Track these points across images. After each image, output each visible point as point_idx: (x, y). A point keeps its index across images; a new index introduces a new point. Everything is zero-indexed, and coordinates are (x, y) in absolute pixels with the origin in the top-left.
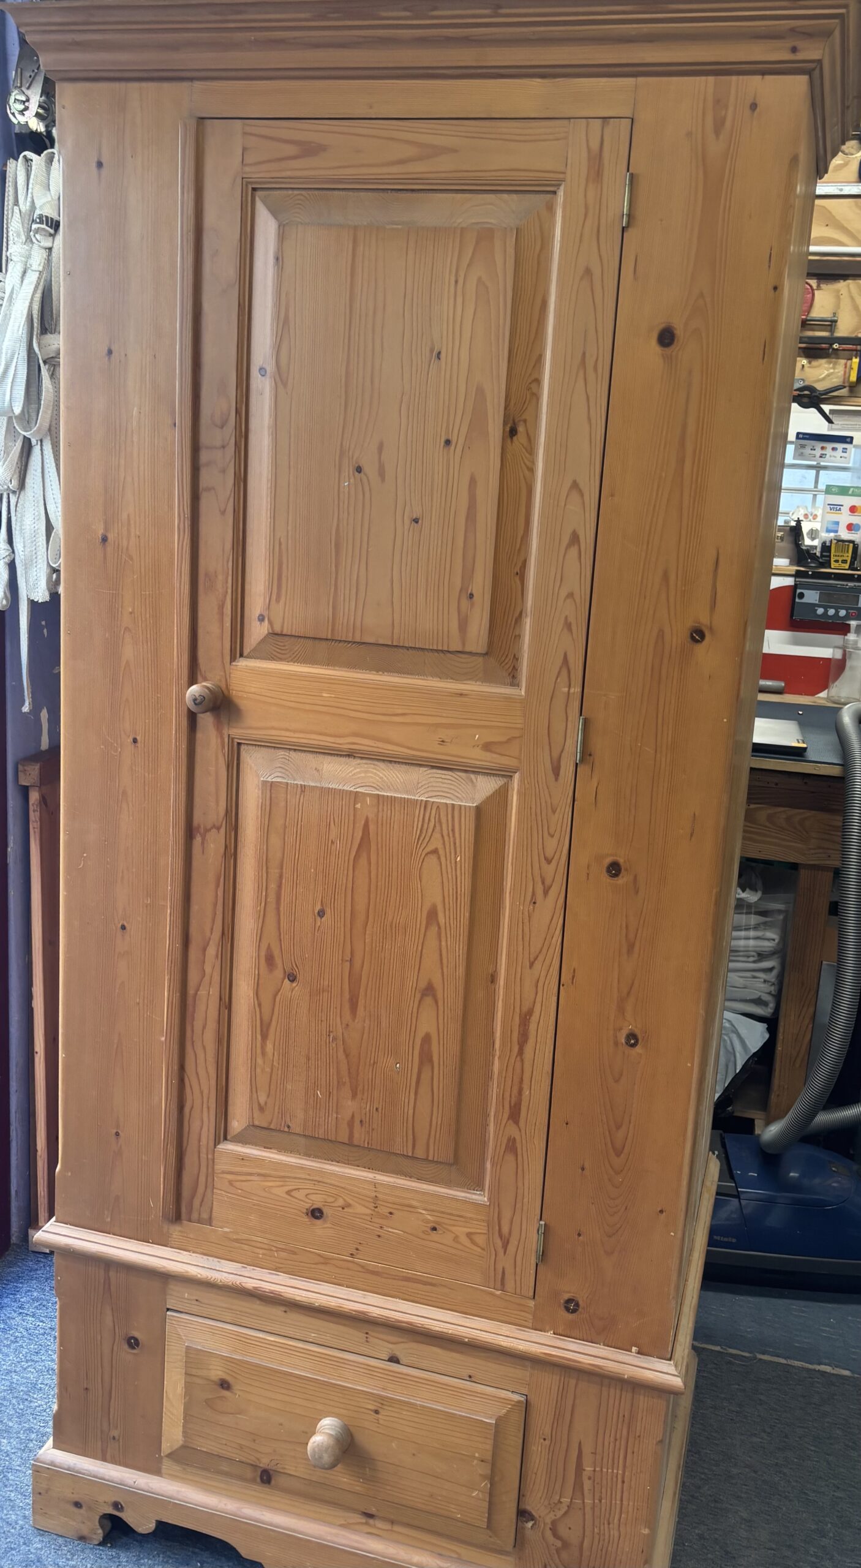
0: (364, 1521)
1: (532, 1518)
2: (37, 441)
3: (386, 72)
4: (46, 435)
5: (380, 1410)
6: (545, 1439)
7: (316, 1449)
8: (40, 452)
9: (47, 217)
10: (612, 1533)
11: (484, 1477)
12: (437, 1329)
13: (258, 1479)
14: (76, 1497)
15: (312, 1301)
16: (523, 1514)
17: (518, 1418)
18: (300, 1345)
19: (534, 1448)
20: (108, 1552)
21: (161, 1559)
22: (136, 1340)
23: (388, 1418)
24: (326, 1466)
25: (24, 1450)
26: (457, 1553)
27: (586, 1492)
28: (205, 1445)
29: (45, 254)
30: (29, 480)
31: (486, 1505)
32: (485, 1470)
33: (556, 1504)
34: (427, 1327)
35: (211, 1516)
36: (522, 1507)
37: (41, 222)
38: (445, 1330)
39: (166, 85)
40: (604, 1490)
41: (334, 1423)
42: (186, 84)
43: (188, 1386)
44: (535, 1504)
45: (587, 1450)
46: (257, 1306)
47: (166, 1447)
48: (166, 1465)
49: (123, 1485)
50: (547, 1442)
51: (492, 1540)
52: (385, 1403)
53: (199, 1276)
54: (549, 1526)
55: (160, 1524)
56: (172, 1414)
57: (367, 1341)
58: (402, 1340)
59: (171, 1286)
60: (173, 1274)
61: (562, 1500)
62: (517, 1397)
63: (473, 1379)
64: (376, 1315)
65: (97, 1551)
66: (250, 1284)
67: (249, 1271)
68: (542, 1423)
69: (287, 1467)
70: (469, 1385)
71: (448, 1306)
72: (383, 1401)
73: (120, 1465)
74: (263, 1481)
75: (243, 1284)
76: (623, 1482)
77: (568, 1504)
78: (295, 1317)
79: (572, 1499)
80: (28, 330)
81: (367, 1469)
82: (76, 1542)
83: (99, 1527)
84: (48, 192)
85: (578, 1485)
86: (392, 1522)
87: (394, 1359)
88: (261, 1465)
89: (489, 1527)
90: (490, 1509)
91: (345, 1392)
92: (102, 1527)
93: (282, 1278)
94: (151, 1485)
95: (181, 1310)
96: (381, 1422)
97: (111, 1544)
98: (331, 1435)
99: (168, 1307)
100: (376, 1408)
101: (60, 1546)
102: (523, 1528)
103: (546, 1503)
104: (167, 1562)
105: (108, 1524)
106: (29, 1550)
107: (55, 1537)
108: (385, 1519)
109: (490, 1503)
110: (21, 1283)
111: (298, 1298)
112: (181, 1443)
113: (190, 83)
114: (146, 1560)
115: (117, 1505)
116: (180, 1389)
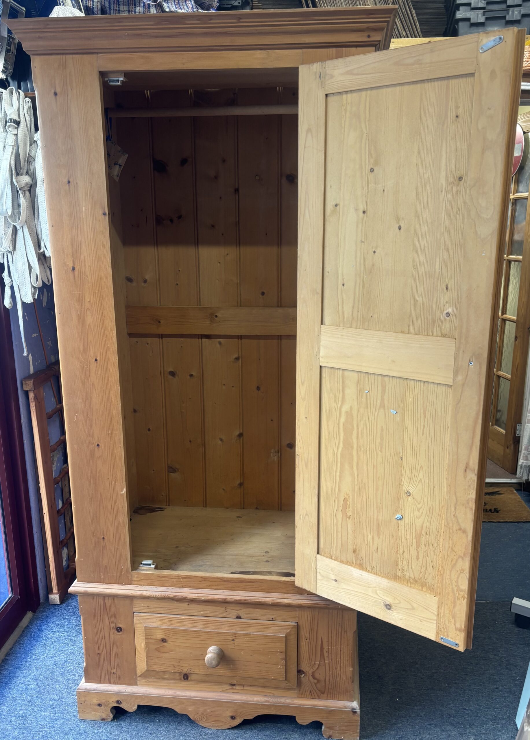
0: (231, 687)
1: (303, 673)
2: (20, 227)
3: (189, 48)
4: (24, 224)
5: (235, 639)
6: (306, 639)
7: (209, 660)
8: (22, 232)
9: (14, 120)
10: (337, 672)
11: (282, 659)
12: (257, 600)
13: (182, 679)
14: (99, 702)
15: (201, 598)
16: (300, 672)
17: (294, 633)
18: (196, 618)
19: (302, 644)
20: (116, 723)
21: (141, 722)
22: (120, 628)
23: (239, 642)
24: (214, 666)
25: (67, 688)
26: (273, 694)
27: (325, 657)
28: (156, 668)
29: (14, 137)
30: (18, 246)
31: (284, 670)
32: (283, 656)
33: (313, 665)
34: (253, 600)
35: (162, 698)
36: (299, 669)
37: (11, 122)
38: (261, 601)
39: (85, 56)
40: (333, 656)
41: (216, 648)
42: (95, 55)
43: (147, 644)
44: (304, 667)
45: (325, 641)
46: (175, 604)
47: (139, 672)
48: (139, 680)
49: (121, 692)
50: (308, 640)
51: (288, 685)
52: (236, 636)
53: (148, 595)
54: (311, 674)
55: (139, 706)
56: (141, 657)
57: (226, 611)
58: (241, 608)
59: (135, 602)
60: (136, 596)
61: (316, 663)
62: (293, 624)
63: (274, 620)
64: (230, 599)
65: (111, 724)
66: (172, 595)
67: (170, 589)
68: (305, 633)
69: (195, 671)
70: (272, 622)
71: (261, 590)
72: (235, 635)
73: (118, 684)
74: (184, 679)
75: (169, 595)
76: (341, 651)
77: (318, 664)
78: (193, 606)
79: (320, 662)
80: (10, 174)
81: (231, 665)
82: (100, 722)
83: (111, 713)
84: (12, 107)
85: (322, 655)
86: (243, 686)
87: (239, 617)
88: (184, 672)
89: (286, 680)
90: (286, 672)
91: (219, 634)
92: (112, 712)
93: (186, 590)
94: (133, 690)
95: (140, 612)
96: (236, 644)
97: (117, 720)
98: (215, 653)
99: (134, 611)
100: (233, 639)
101: (93, 725)
102: (300, 678)
103: (309, 666)
104: (143, 722)
105: (114, 712)
106: (80, 729)
107: (90, 721)
108: (240, 685)
109: (286, 669)
110: (49, 619)
111: (194, 597)
112: (146, 669)
113: (97, 55)
114: (134, 723)
115: (118, 702)
116: (143, 645)
